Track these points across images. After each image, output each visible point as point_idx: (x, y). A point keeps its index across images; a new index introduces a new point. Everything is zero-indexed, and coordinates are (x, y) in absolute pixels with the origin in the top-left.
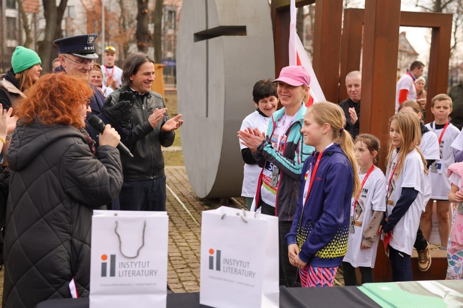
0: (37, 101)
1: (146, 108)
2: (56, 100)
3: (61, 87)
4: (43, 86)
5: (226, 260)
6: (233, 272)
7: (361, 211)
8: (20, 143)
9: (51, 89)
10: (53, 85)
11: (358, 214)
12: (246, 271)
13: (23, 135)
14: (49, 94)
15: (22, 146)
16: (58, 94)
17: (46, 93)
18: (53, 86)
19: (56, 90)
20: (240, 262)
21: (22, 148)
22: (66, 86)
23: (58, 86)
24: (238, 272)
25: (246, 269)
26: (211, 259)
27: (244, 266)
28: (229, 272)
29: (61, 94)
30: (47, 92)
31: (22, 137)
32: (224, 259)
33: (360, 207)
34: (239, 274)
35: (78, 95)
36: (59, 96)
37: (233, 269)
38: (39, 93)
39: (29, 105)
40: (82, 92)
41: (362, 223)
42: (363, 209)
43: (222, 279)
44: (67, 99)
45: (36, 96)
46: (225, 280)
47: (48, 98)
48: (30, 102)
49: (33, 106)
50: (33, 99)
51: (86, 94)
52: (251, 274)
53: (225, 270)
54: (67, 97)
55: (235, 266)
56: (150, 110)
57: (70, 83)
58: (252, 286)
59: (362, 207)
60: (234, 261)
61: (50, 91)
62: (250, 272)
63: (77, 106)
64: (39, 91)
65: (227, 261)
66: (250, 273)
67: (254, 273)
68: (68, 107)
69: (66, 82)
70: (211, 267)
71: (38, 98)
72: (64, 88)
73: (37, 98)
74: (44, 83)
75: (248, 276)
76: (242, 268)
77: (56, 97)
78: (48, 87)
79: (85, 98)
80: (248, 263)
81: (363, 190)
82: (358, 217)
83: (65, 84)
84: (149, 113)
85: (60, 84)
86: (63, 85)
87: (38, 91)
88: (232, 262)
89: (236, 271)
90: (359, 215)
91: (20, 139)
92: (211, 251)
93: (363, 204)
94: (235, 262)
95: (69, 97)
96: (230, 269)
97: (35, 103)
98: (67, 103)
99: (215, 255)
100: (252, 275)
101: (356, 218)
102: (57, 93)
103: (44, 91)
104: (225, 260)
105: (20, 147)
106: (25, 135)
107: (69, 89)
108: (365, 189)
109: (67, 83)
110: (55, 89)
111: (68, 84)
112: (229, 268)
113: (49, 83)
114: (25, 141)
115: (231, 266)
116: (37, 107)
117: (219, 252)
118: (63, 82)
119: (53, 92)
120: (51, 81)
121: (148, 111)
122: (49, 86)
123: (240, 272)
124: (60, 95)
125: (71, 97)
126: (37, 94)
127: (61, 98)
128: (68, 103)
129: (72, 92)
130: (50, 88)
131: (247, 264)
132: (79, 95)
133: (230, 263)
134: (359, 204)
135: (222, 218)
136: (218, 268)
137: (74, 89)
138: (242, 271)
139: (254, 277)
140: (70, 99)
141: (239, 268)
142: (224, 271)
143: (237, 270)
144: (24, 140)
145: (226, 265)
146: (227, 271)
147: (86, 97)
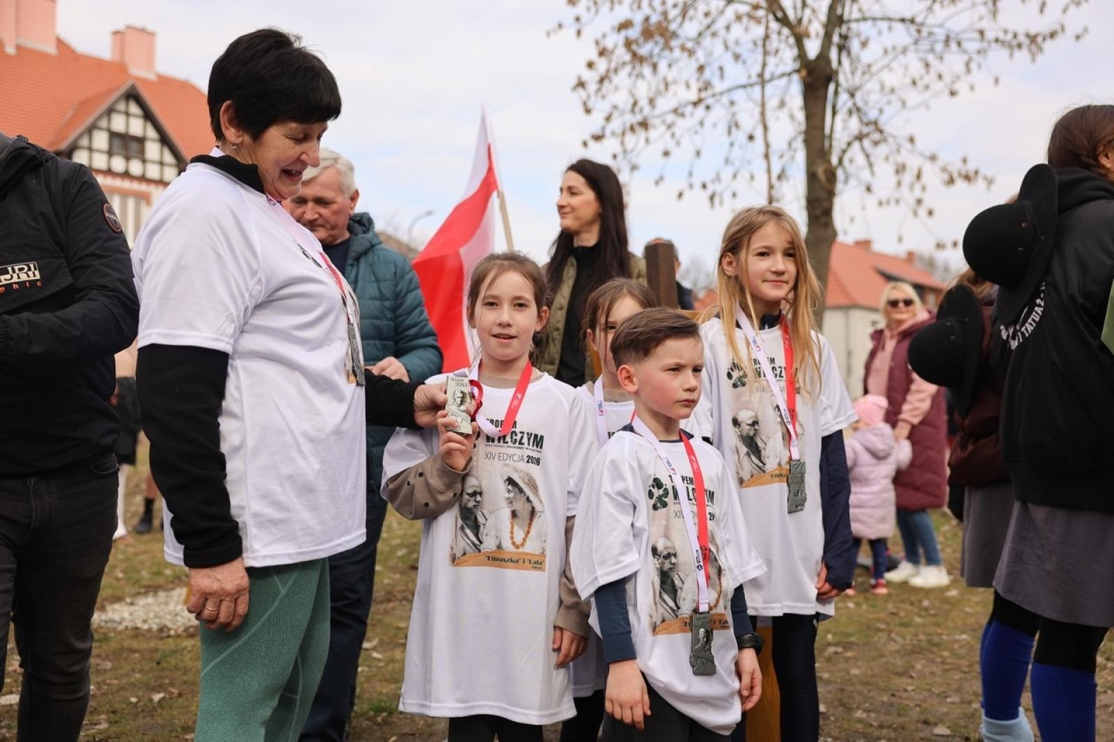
7: (533, 513)
11: (521, 528)
33: (528, 499)
41: (543, 554)
42: (538, 507)
59: (532, 498)
81: (529, 439)
82: (526, 536)
90: (526, 529)
93: (534, 488)
101: (518, 540)
108: (536, 436)
134: (521, 491)
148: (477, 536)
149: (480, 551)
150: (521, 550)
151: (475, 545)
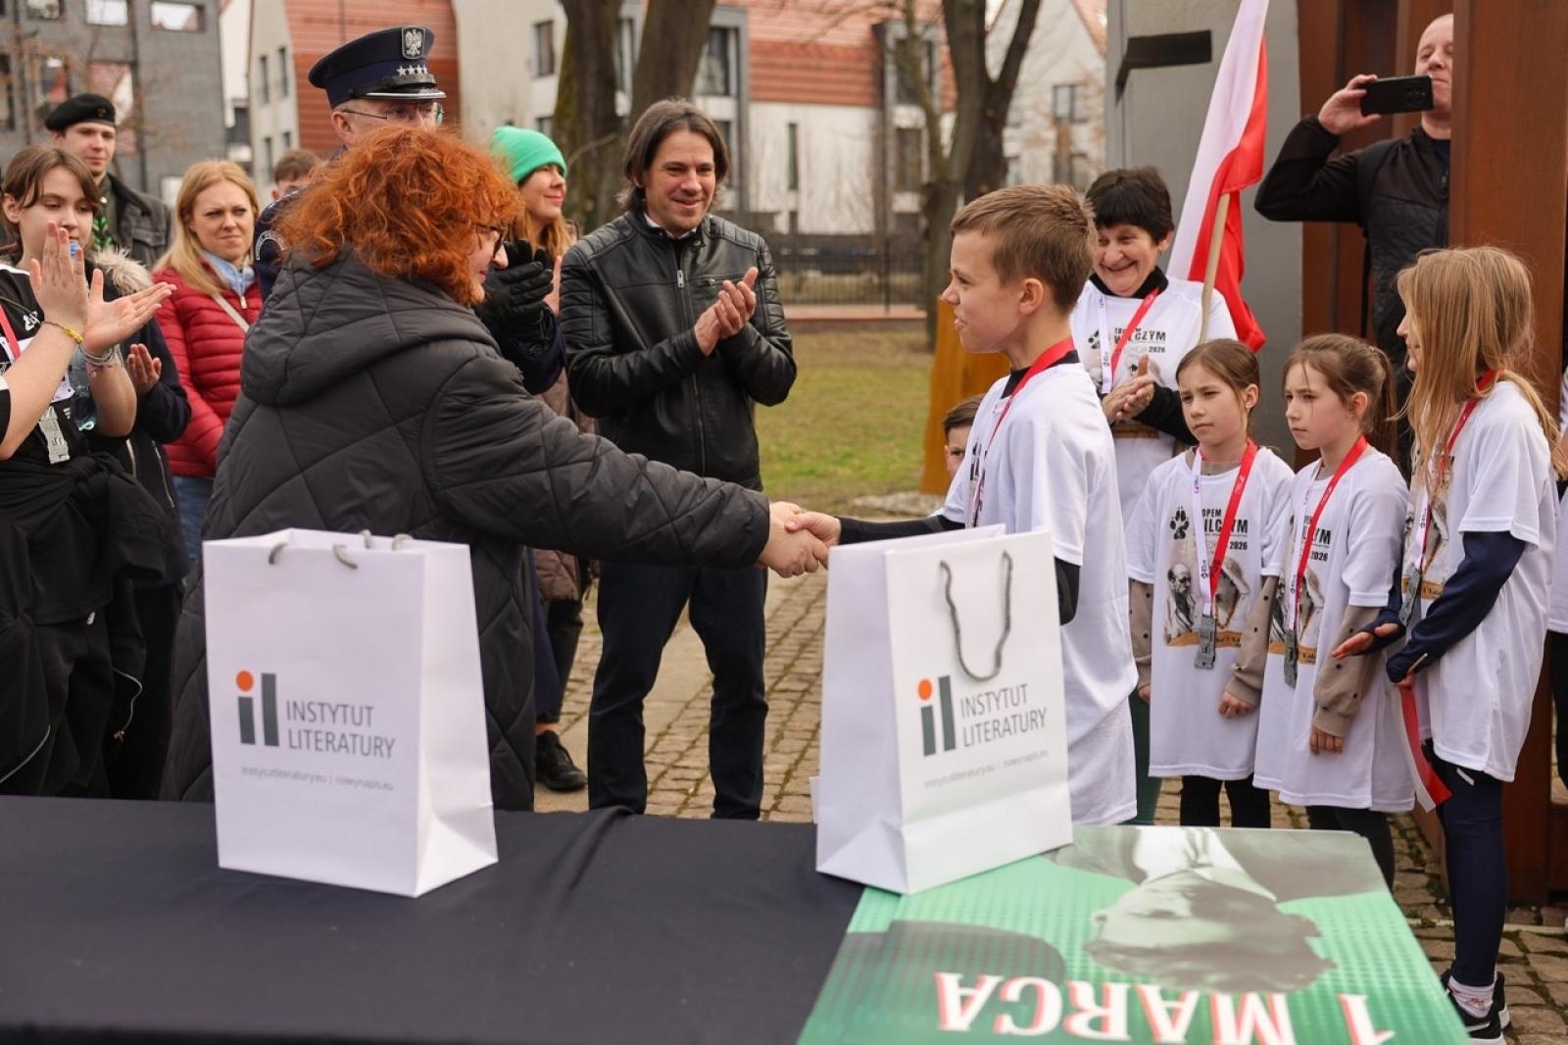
0: (350, 200)
1: (689, 280)
2: (404, 205)
3: (424, 167)
4: (370, 156)
5: (295, 704)
6: (322, 745)
8: (306, 325)
9: (393, 171)
10: (399, 157)
12: (362, 739)
13: (319, 301)
14: (383, 183)
15: (309, 335)
16: (412, 185)
17: (378, 178)
18: (403, 160)
19: (405, 175)
20: (341, 710)
21: (308, 339)
22: (440, 167)
23: (414, 162)
24: (336, 743)
25: (363, 730)
26: (245, 705)
27: (357, 720)
28: (308, 746)
29: (420, 188)
30: (380, 175)
31: (313, 304)
32: (288, 703)
34: (343, 750)
35: (470, 202)
36: (411, 195)
37: (322, 737)
38: (358, 174)
39: (329, 211)
40: (487, 198)
41: (1316, 650)
43: (284, 774)
44: (437, 208)
45: (347, 185)
46: (296, 776)
47: (380, 194)
48: (329, 201)
49: (340, 213)
50: (337, 192)
51: (497, 204)
52: (380, 746)
53: (295, 742)
54: (434, 201)
55: (327, 726)
56: (701, 287)
57: (454, 162)
58: (386, 786)
60: (322, 705)
61: (388, 174)
62: (376, 738)
63: (465, 234)
64: (358, 171)
65: (298, 710)
66: (378, 742)
67: (390, 741)
68: (438, 231)
69: (442, 154)
70: (247, 737)
71: (354, 194)
72: (433, 172)
73: (349, 192)
74: (377, 148)
75: (371, 755)
76: (350, 729)
77: (404, 196)
78: (384, 161)
79: (492, 215)
80: (369, 708)
83: (438, 160)
84: (700, 296)
85: (422, 160)
86: (429, 161)
87: (356, 170)
88: (316, 709)
89: (332, 742)
91: (305, 310)
92: (244, 680)
94: (326, 708)
95: (444, 204)
96: (312, 736)
97: (345, 208)
98: (436, 223)
99: (256, 693)
100: (384, 748)
102: (408, 182)
103: (372, 171)
104: (291, 705)
105: (303, 335)
106: (325, 301)
107: (447, 179)
108: (1323, 532)
109: (444, 160)
110: (404, 170)
111: (446, 162)
112: (308, 732)
113: (390, 151)
114: (324, 321)
115: (314, 726)
116: (349, 217)
117: (269, 681)
118: (433, 154)
119: (396, 178)
120: (398, 145)
121: (696, 292)
122: (389, 160)
123: (343, 744)
124: (417, 191)
125: (449, 204)
126: (352, 180)
127: (419, 201)
128: (437, 219)
129: (456, 189)
130: (389, 165)
131: (365, 711)
132: (476, 204)
133: (308, 715)
135: (272, 560)
136: (272, 739)
137: (462, 180)
138: (350, 740)
139: (389, 756)
140: (445, 207)
141: (338, 729)
142: (291, 746)
143: (334, 737)
144: (319, 316)
145: (298, 725)
146: (300, 746)
147: (496, 215)
148: (1188, 618)
149: (1191, 631)
150: (1226, 629)
151: (1187, 626)
